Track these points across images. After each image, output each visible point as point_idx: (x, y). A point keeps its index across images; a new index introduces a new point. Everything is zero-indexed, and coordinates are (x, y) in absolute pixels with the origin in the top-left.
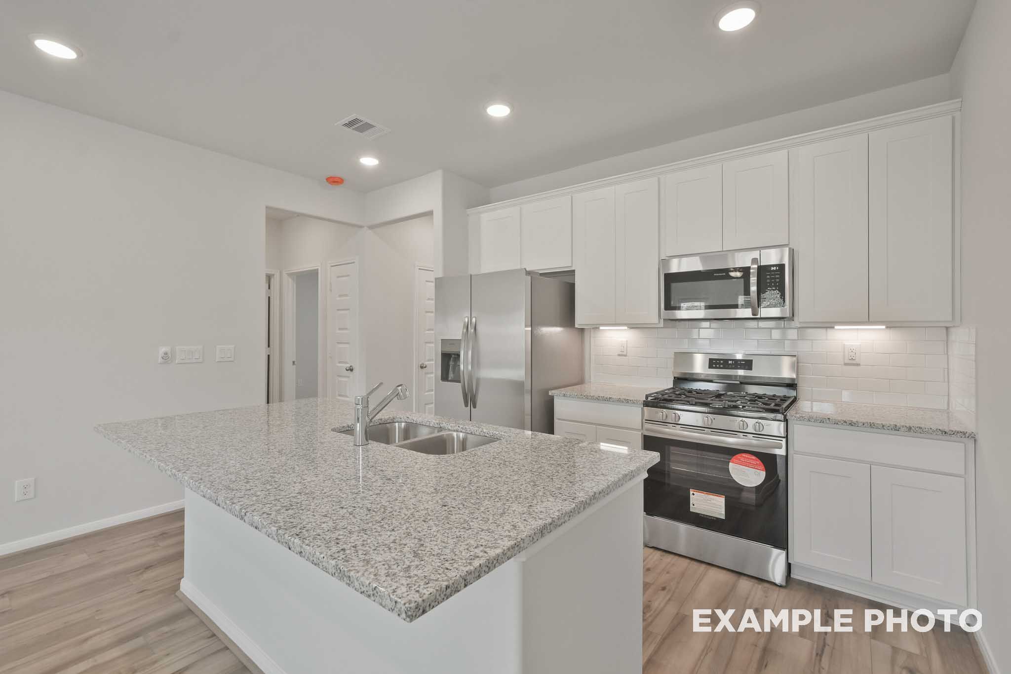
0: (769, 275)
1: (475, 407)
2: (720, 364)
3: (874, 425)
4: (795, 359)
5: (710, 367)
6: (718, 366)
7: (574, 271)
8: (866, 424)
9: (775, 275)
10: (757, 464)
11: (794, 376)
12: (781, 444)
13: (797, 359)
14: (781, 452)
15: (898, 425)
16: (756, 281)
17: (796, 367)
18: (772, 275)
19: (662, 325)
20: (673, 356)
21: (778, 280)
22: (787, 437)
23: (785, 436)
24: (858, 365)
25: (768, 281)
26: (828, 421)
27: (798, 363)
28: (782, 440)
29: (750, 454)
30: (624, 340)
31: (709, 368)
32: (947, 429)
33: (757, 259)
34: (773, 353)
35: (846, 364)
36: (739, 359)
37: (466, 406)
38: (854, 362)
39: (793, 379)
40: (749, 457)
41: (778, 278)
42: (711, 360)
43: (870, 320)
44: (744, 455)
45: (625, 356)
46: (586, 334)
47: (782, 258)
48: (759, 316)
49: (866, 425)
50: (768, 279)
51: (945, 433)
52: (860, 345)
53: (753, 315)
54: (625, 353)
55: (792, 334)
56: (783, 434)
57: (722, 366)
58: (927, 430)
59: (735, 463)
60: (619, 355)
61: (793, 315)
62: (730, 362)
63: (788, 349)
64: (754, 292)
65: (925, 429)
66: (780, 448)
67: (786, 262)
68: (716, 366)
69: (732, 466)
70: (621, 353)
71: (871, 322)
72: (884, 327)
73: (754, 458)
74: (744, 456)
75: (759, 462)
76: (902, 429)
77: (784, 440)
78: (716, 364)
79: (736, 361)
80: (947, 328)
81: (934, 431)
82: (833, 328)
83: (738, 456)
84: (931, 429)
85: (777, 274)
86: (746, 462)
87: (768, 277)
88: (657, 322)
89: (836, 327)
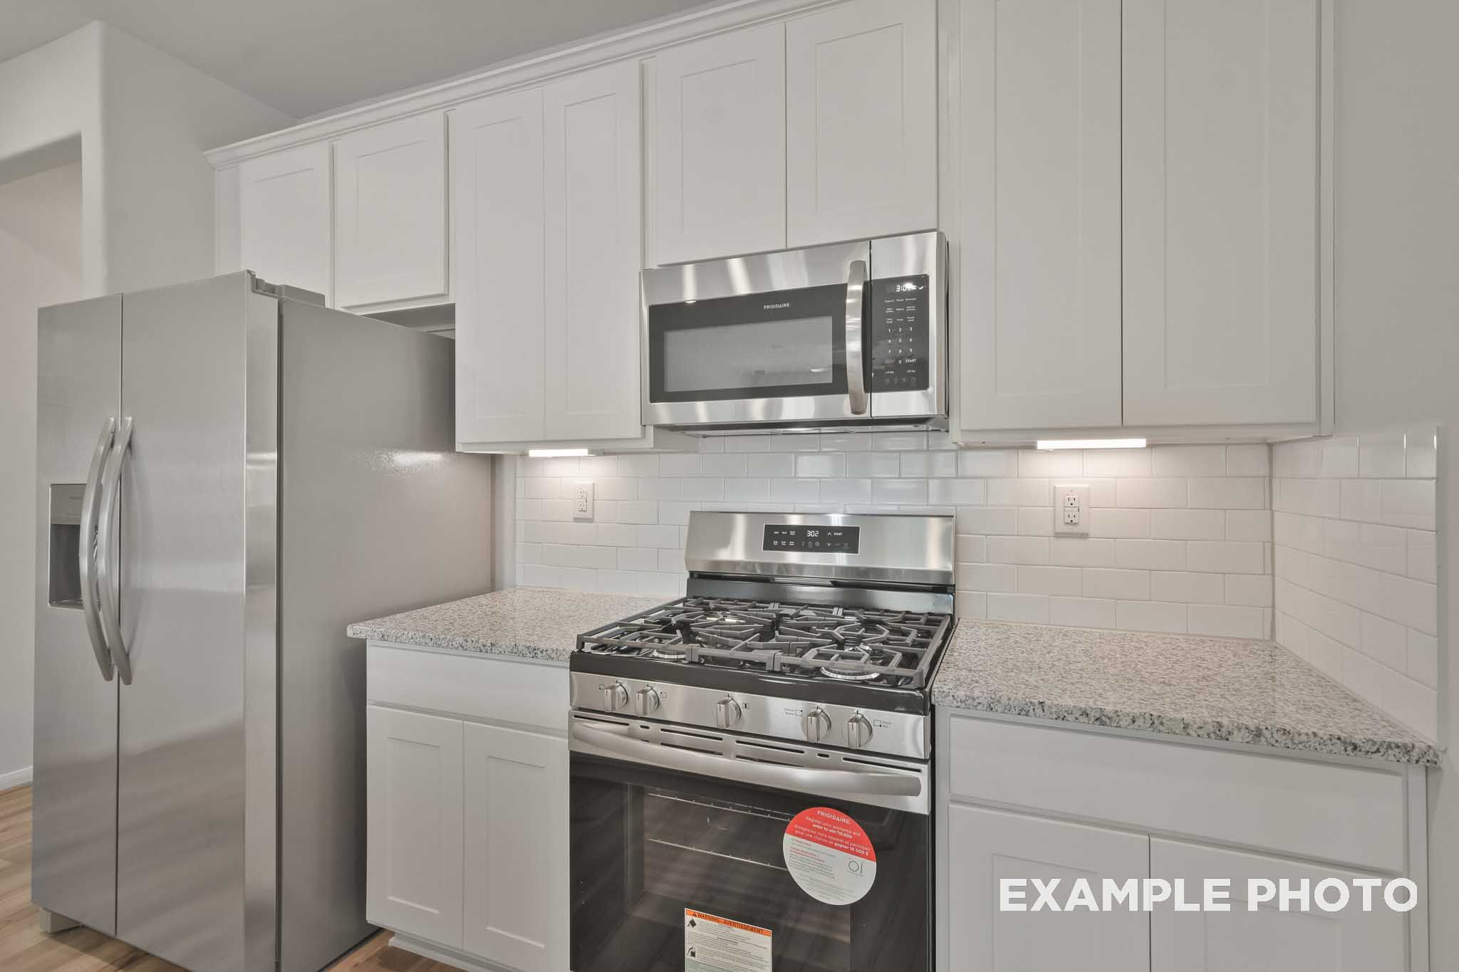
0: (890, 305)
1: (128, 682)
2: (788, 538)
3: (1162, 723)
4: (951, 523)
5: (768, 546)
6: (784, 543)
7: (451, 308)
8: (1141, 720)
9: (905, 304)
10: (855, 840)
11: (950, 568)
12: (917, 780)
13: (956, 525)
14: (918, 805)
15: (1225, 721)
16: (859, 327)
17: (954, 544)
18: (899, 305)
19: (649, 443)
20: (686, 521)
21: (911, 319)
22: (932, 760)
23: (928, 757)
24: (1084, 536)
25: (890, 321)
26: (1039, 711)
27: (956, 533)
28: (919, 771)
29: (837, 808)
30: (589, 482)
31: (765, 549)
32: (1358, 738)
33: (864, 262)
34: (905, 510)
35: (1058, 535)
36: (837, 525)
37: (108, 677)
38: (1076, 529)
39: (946, 575)
40: (834, 817)
41: (911, 314)
42: (769, 529)
43: (1124, 424)
44: (821, 812)
45: (590, 520)
46: (507, 470)
47: (921, 261)
48: (866, 415)
49: (1140, 722)
50: (889, 315)
51: (1355, 747)
52: (1089, 488)
53: (854, 412)
54: (588, 515)
55: (944, 465)
56: (920, 751)
57: (792, 543)
58: (1304, 738)
59: (798, 835)
60: (577, 520)
61: (948, 413)
62: (810, 534)
63: (934, 501)
64: (854, 355)
65: (1300, 735)
66: (916, 792)
67: (931, 271)
68: (780, 544)
69: (790, 843)
70: (580, 515)
71: (1129, 428)
72: (1141, 443)
73: (846, 820)
74: (822, 814)
75: (859, 833)
76: (1237, 737)
77: (925, 768)
78: (780, 538)
79: (824, 530)
80: (1270, 446)
81: (1323, 743)
82: (1032, 447)
83: (806, 815)
84: (1315, 734)
85: (912, 303)
86: (828, 833)
87: (889, 310)
88: (639, 435)
89: (1042, 444)
